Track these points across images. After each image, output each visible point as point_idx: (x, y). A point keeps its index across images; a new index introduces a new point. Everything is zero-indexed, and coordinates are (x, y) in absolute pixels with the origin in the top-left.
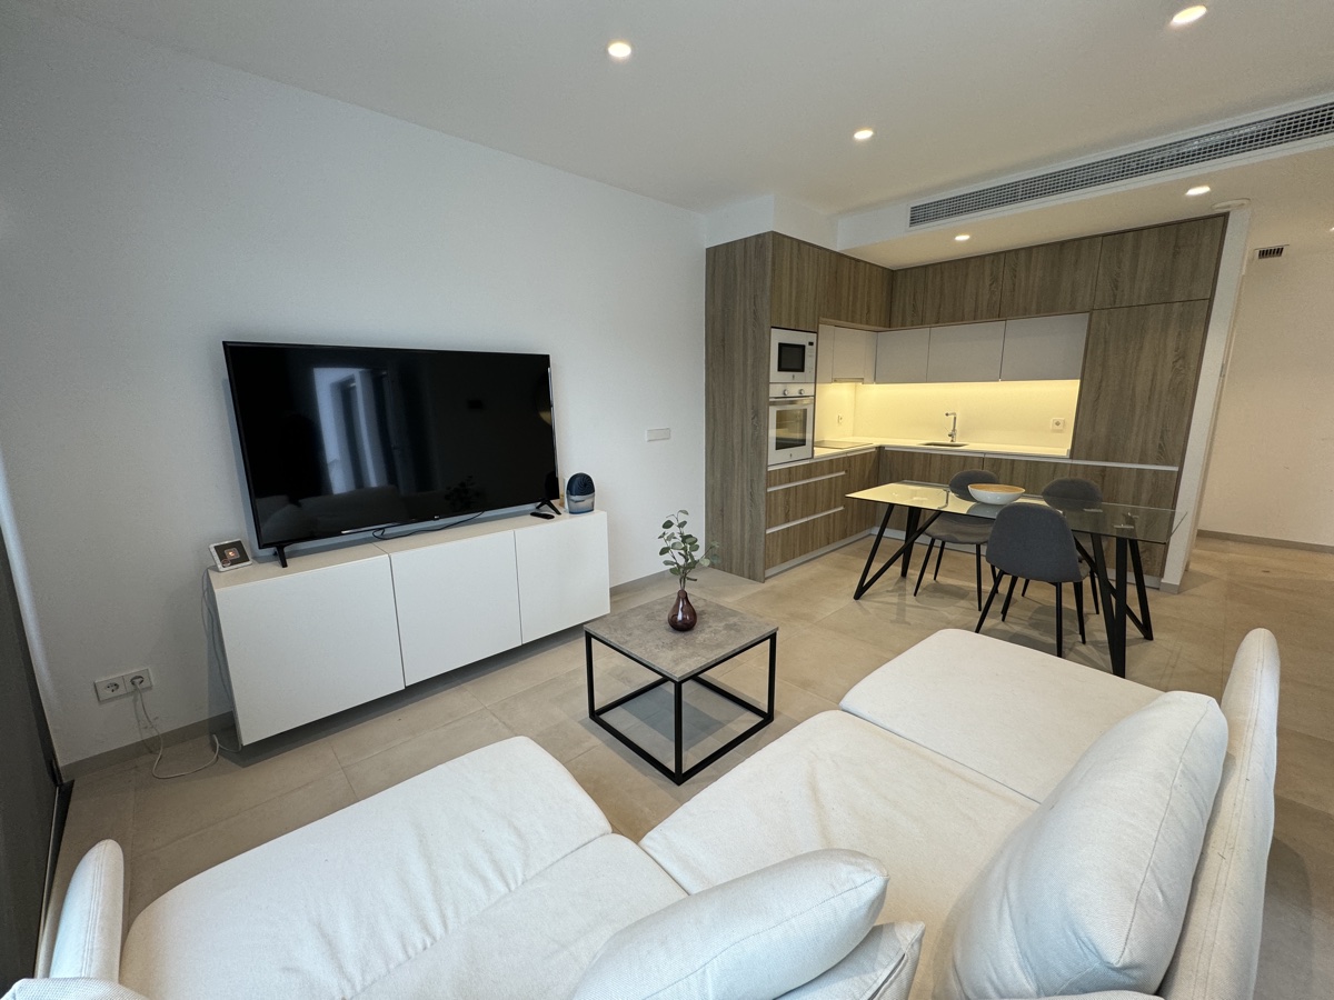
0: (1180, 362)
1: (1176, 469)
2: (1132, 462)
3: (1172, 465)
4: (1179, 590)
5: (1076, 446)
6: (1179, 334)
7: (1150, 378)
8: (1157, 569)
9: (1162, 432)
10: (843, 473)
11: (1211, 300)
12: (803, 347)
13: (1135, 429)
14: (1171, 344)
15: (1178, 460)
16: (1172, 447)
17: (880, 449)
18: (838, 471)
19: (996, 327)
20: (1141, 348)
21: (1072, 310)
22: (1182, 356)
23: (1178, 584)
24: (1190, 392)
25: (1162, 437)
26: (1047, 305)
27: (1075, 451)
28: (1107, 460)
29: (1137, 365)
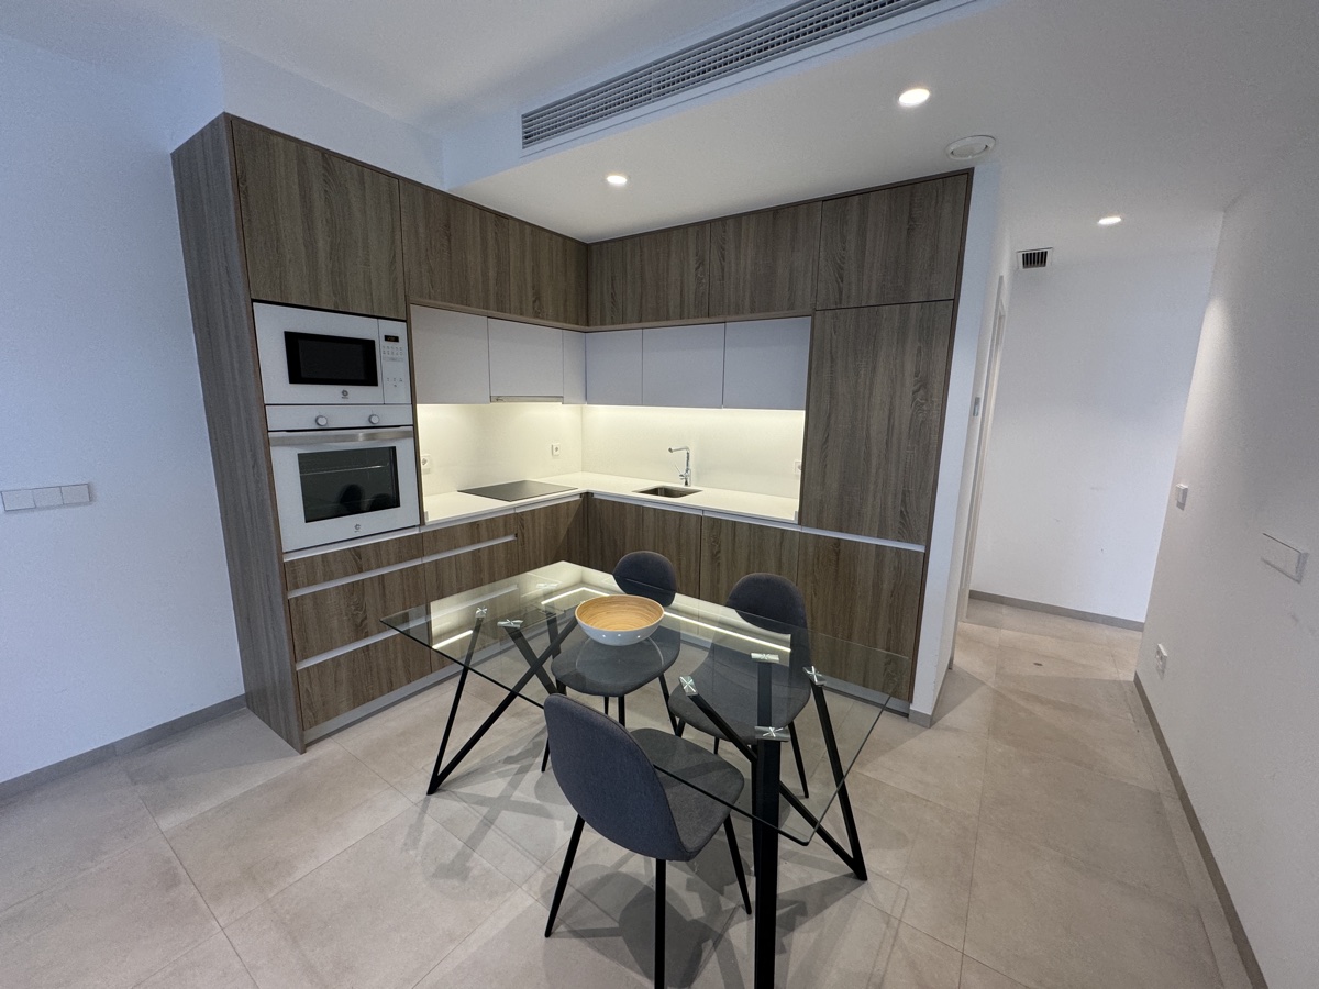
0: (922, 392)
1: (921, 549)
2: (869, 535)
3: (918, 543)
4: (930, 722)
5: (804, 508)
6: (919, 350)
7: (887, 413)
8: (905, 691)
9: (904, 494)
10: (510, 538)
11: (955, 301)
12: (372, 343)
13: (872, 487)
14: (909, 367)
15: (923, 537)
16: (915, 516)
17: (587, 496)
18: (506, 535)
19: (711, 332)
20: (874, 369)
21: (790, 310)
22: (923, 383)
23: (930, 714)
24: (935, 438)
25: (903, 501)
26: (762, 303)
27: (804, 515)
28: (841, 531)
29: (871, 393)
